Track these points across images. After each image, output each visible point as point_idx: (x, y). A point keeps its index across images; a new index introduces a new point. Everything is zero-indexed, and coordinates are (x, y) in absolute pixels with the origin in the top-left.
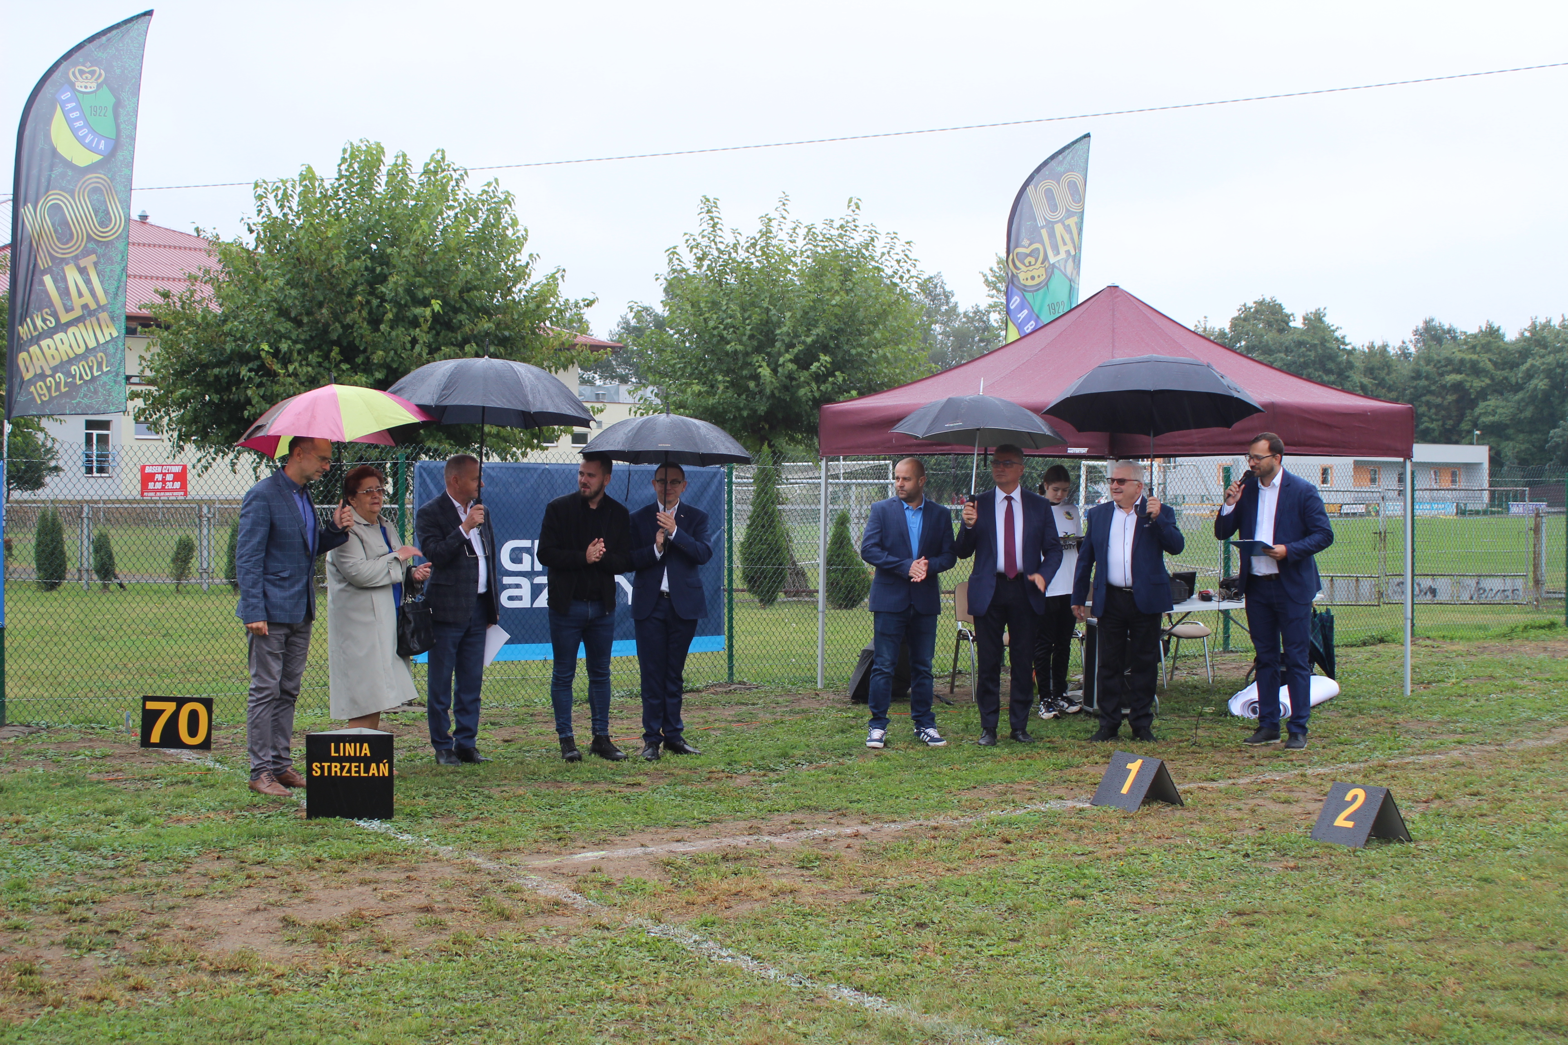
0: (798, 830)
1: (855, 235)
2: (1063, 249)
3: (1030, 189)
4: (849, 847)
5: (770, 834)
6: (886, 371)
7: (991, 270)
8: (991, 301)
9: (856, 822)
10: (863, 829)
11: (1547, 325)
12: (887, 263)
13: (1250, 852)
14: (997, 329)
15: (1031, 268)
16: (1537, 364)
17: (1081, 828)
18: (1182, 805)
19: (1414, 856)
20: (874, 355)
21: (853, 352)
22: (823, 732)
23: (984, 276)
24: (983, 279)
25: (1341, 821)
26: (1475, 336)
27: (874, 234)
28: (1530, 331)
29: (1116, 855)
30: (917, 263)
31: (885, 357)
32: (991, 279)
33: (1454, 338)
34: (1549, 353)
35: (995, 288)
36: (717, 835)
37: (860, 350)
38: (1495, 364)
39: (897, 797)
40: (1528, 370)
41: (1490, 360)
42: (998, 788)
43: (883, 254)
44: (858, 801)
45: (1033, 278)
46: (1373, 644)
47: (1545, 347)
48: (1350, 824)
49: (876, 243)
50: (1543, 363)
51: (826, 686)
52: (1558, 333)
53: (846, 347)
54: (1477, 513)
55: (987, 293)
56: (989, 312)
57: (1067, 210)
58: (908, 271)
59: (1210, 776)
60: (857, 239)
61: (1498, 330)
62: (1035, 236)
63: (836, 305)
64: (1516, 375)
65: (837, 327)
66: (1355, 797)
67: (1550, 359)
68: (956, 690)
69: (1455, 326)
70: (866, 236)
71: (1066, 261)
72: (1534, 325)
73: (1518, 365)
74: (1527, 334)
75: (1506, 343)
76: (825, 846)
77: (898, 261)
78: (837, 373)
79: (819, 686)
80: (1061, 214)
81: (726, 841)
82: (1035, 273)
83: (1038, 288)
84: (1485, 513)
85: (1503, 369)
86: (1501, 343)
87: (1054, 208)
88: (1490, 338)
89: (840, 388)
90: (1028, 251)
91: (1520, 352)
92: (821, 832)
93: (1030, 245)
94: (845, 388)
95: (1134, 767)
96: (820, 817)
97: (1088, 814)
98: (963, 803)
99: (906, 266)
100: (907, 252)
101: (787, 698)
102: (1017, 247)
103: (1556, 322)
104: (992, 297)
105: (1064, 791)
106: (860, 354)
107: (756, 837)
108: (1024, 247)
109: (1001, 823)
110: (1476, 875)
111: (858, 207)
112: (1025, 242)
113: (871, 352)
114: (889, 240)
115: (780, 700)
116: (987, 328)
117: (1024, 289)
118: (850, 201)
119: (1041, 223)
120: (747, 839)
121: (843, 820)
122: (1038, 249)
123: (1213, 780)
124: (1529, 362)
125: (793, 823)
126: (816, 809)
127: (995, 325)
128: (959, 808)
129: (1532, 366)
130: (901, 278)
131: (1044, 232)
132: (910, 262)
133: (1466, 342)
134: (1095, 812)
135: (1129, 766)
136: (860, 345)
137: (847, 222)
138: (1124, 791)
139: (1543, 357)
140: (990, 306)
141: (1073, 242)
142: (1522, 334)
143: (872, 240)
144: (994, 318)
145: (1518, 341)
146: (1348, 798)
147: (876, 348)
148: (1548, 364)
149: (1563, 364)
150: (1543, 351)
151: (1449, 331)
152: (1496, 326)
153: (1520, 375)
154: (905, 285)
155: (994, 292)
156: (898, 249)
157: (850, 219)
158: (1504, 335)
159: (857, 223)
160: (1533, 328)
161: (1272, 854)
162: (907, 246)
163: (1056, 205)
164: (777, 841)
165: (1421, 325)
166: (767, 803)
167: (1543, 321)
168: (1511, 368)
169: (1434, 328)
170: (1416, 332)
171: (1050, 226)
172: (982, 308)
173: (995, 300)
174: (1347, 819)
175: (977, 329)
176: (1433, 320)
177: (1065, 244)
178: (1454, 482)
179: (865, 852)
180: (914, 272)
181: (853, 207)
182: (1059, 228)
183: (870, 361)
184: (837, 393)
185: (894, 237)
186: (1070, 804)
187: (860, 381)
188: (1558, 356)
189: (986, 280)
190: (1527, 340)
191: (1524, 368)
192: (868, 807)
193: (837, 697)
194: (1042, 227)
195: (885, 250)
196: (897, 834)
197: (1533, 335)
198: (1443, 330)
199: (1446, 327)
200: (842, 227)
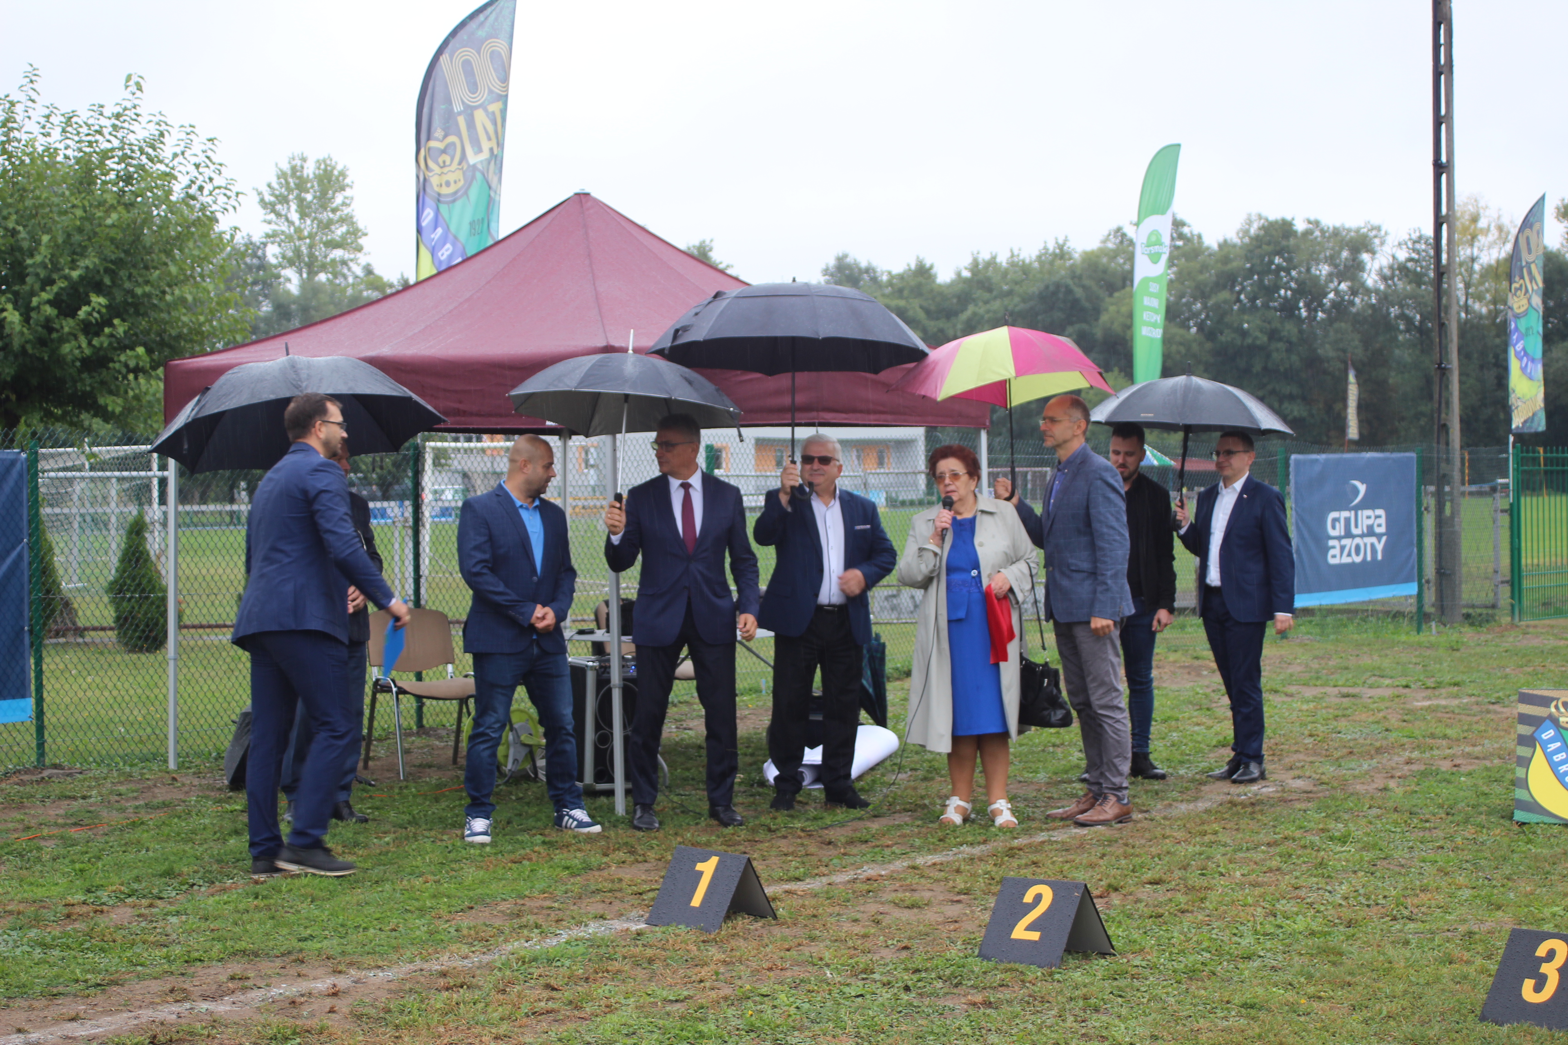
0: (244, 989)
1: (135, 127)
2: (486, 145)
3: (444, 59)
4: (332, 1011)
5: (205, 998)
6: (185, 319)
7: (269, 186)
8: (268, 229)
9: (320, 972)
10: (342, 982)
11: (992, 263)
12: (181, 168)
13: (910, 983)
14: (276, 267)
15: (445, 170)
17: (651, 961)
18: (775, 917)
19: (1133, 977)
20: (168, 298)
21: (139, 291)
22: (208, 834)
23: (260, 194)
24: (257, 199)
25: (1020, 932)
26: (901, 277)
27: (163, 127)
28: (971, 270)
29: (726, 999)
30: (223, 169)
31: (183, 300)
32: (268, 198)
33: (874, 280)
34: (995, 298)
35: (273, 211)
36: (127, 1006)
37: (147, 289)
38: (928, 312)
39: (365, 929)
40: (969, 320)
41: (921, 307)
42: (503, 906)
43: (175, 155)
44: (311, 937)
45: (448, 184)
46: (898, 679)
47: (990, 290)
48: (1035, 936)
49: (167, 139)
51: (181, 766)
52: (1005, 273)
53: (127, 285)
54: (912, 503)
55: (262, 217)
56: (265, 245)
57: (491, 92)
58: (211, 179)
59: (792, 873)
60: (140, 132)
61: (930, 269)
62: (450, 128)
63: (113, 226)
64: (954, 326)
65: (113, 257)
66: (1038, 898)
68: (370, 763)
69: (874, 264)
70: (153, 129)
71: (489, 163)
72: (975, 263)
73: (956, 314)
74: (966, 274)
75: (940, 286)
76: (295, 1012)
77: (197, 166)
78: (116, 321)
79: (172, 765)
80: (482, 96)
81: (146, 1014)
82: (451, 177)
83: (454, 198)
84: (921, 503)
85: (938, 319)
86: (933, 286)
87: (473, 87)
88: (920, 279)
89: (119, 341)
90: (440, 145)
91: (959, 297)
92: (283, 989)
93: (445, 136)
94: (127, 342)
95: (708, 868)
96: (267, 966)
97: (650, 938)
98: (465, 932)
99: (207, 172)
100: (210, 153)
101: (132, 786)
102: (429, 139)
103: (1003, 259)
104: (270, 223)
105: (601, 906)
106: (148, 296)
107: (187, 1005)
108: (437, 139)
109: (535, 959)
110: (1237, 1000)
111: (140, 88)
112: (438, 133)
113: (164, 292)
114: (183, 136)
115: (122, 789)
116: (263, 266)
117: (438, 199)
118: (129, 78)
119: (457, 107)
120: (176, 1008)
121: (303, 969)
122: (453, 144)
123: (798, 879)
124: (971, 309)
125: (232, 978)
126: (256, 955)
127: (273, 261)
128: (461, 939)
129: (975, 314)
130: (201, 189)
131: (461, 120)
132: (212, 167)
133: (890, 283)
134: (659, 935)
135: (699, 867)
136: (147, 282)
137: (125, 109)
138: (696, 902)
139: (986, 302)
140: (268, 236)
141: (497, 137)
142: (959, 274)
143: (162, 135)
144: (272, 253)
145: (952, 284)
146: (1028, 898)
147: (170, 286)
150: (987, 296)
151: (867, 271)
152: (928, 264)
154: (209, 200)
155: (272, 216)
156: (197, 148)
157: (129, 105)
158: (935, 276)
159: (138, 111)
160: (975, 267)
161: (939, 984)
162: (209, 144)
163: (475, 84)
164: (222, 1008)
165: (832, 262)
166: (177, 950)
167: (987, 257)
169: (849, 267)
170: (826, 272)
171: (469, 111)
172: (257, 238)
173: (274, 227)
174: (1030, 928)
175: (250, 268)
176: (845, 256)
177: (489, 139)
178: (881, 463)
179: (359, 1017)
180: (218, 181)
181: (133, 88)
182: (480, 117)
183: (162, 305)
184: (115, 349)
185: (191, 131)
186: (618, 925)
187: (147, 332)
188: (1006, 301)
189: (262, 201)
190: (966, 281)
191: (964, 316)
192: (331, 945)
193: (204, 782)
194: (459, 114)
195: (178, 150)
196: (392, 986)
197: (974, 274)
198: (860, 269)
199: (863, 264)
200: (118, 116)
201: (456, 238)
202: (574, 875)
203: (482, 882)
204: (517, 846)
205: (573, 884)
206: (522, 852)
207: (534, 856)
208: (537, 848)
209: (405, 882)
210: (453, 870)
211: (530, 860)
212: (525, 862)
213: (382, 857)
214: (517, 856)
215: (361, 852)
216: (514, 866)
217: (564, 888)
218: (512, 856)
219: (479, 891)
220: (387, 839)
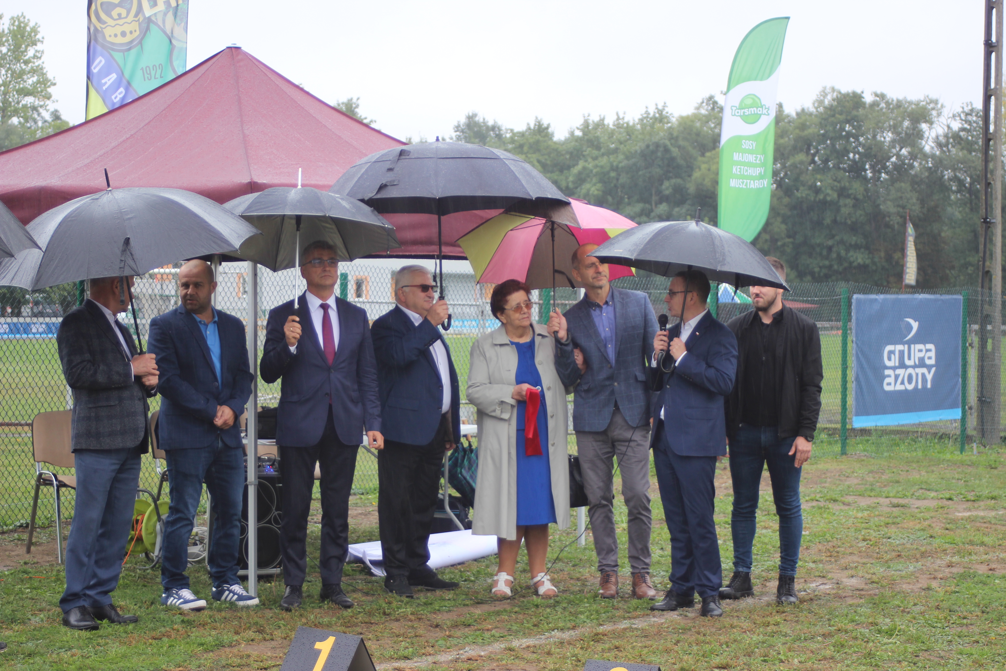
11: (600, 124)
15: (121, 22)
16: (590, 166)
26: (522, 134)
28: (582, 130)
33: (499, 136)
34: (603, 155)
40: (580, 173)
45: (123, 34)
47: (598, 148)
50: (596, 166)
52: (611, 134)
59: (401, 653)
61: (547, 128)
64: (567, 178)
67: (604, 161)
68: (33, 548)
69: (500, 123)
72: (586, 124)
73: (569, 168)
74: (578, 133)
75: (555, 143)
85: (552, 172)
86: (550, 143)
88: (538, 137)
91: (571, 153)
95: (325, 646)
103: (610, 121)
117: (110, 48)
123: (406, 658)
124: (581, 164)
129: (584, 168)
133: (512, 141)
135: (318, 645)
139: (595, 158)
142: (572, 133)
145: (567, 141)
148: (602, 167)
149: (617, 167)
150: (595, 153)
151: (493, 128)
152: (545, 123)
153: (571, 179)
158: (552, 135)
165: (463, 120)
167: (596, 119)
168: (561, 171)
169: (477, 124)
176: (475, 115)
188: (612, 158)
190: (578, 139)
191: (575, 170)
197: (585, 134)
198: (487, 127)
199: (490, 123)
201: (129, 84)
202: (206, 651)
203: (124, 656)
204: (158, 624)
205: (206, 659)
206: (163, 629)
207: (173, 634)
208: (176, 626)
209: (54, 656)
210: (98, 645)
211: (169, 637)
212: (165, 639)
213: (36, 633)
214: (157, 634)
215: (17, 628)
216: (154, 642)
217: (197, 663)
218: (154, 634)
219: (121, 664)
220: (42, 616)
